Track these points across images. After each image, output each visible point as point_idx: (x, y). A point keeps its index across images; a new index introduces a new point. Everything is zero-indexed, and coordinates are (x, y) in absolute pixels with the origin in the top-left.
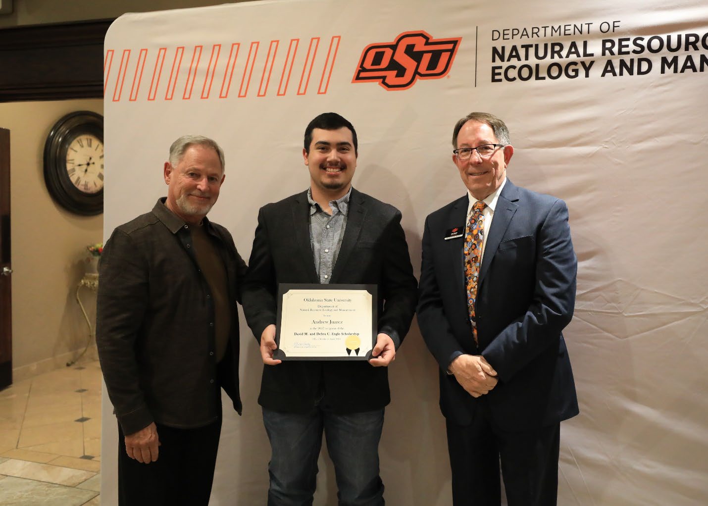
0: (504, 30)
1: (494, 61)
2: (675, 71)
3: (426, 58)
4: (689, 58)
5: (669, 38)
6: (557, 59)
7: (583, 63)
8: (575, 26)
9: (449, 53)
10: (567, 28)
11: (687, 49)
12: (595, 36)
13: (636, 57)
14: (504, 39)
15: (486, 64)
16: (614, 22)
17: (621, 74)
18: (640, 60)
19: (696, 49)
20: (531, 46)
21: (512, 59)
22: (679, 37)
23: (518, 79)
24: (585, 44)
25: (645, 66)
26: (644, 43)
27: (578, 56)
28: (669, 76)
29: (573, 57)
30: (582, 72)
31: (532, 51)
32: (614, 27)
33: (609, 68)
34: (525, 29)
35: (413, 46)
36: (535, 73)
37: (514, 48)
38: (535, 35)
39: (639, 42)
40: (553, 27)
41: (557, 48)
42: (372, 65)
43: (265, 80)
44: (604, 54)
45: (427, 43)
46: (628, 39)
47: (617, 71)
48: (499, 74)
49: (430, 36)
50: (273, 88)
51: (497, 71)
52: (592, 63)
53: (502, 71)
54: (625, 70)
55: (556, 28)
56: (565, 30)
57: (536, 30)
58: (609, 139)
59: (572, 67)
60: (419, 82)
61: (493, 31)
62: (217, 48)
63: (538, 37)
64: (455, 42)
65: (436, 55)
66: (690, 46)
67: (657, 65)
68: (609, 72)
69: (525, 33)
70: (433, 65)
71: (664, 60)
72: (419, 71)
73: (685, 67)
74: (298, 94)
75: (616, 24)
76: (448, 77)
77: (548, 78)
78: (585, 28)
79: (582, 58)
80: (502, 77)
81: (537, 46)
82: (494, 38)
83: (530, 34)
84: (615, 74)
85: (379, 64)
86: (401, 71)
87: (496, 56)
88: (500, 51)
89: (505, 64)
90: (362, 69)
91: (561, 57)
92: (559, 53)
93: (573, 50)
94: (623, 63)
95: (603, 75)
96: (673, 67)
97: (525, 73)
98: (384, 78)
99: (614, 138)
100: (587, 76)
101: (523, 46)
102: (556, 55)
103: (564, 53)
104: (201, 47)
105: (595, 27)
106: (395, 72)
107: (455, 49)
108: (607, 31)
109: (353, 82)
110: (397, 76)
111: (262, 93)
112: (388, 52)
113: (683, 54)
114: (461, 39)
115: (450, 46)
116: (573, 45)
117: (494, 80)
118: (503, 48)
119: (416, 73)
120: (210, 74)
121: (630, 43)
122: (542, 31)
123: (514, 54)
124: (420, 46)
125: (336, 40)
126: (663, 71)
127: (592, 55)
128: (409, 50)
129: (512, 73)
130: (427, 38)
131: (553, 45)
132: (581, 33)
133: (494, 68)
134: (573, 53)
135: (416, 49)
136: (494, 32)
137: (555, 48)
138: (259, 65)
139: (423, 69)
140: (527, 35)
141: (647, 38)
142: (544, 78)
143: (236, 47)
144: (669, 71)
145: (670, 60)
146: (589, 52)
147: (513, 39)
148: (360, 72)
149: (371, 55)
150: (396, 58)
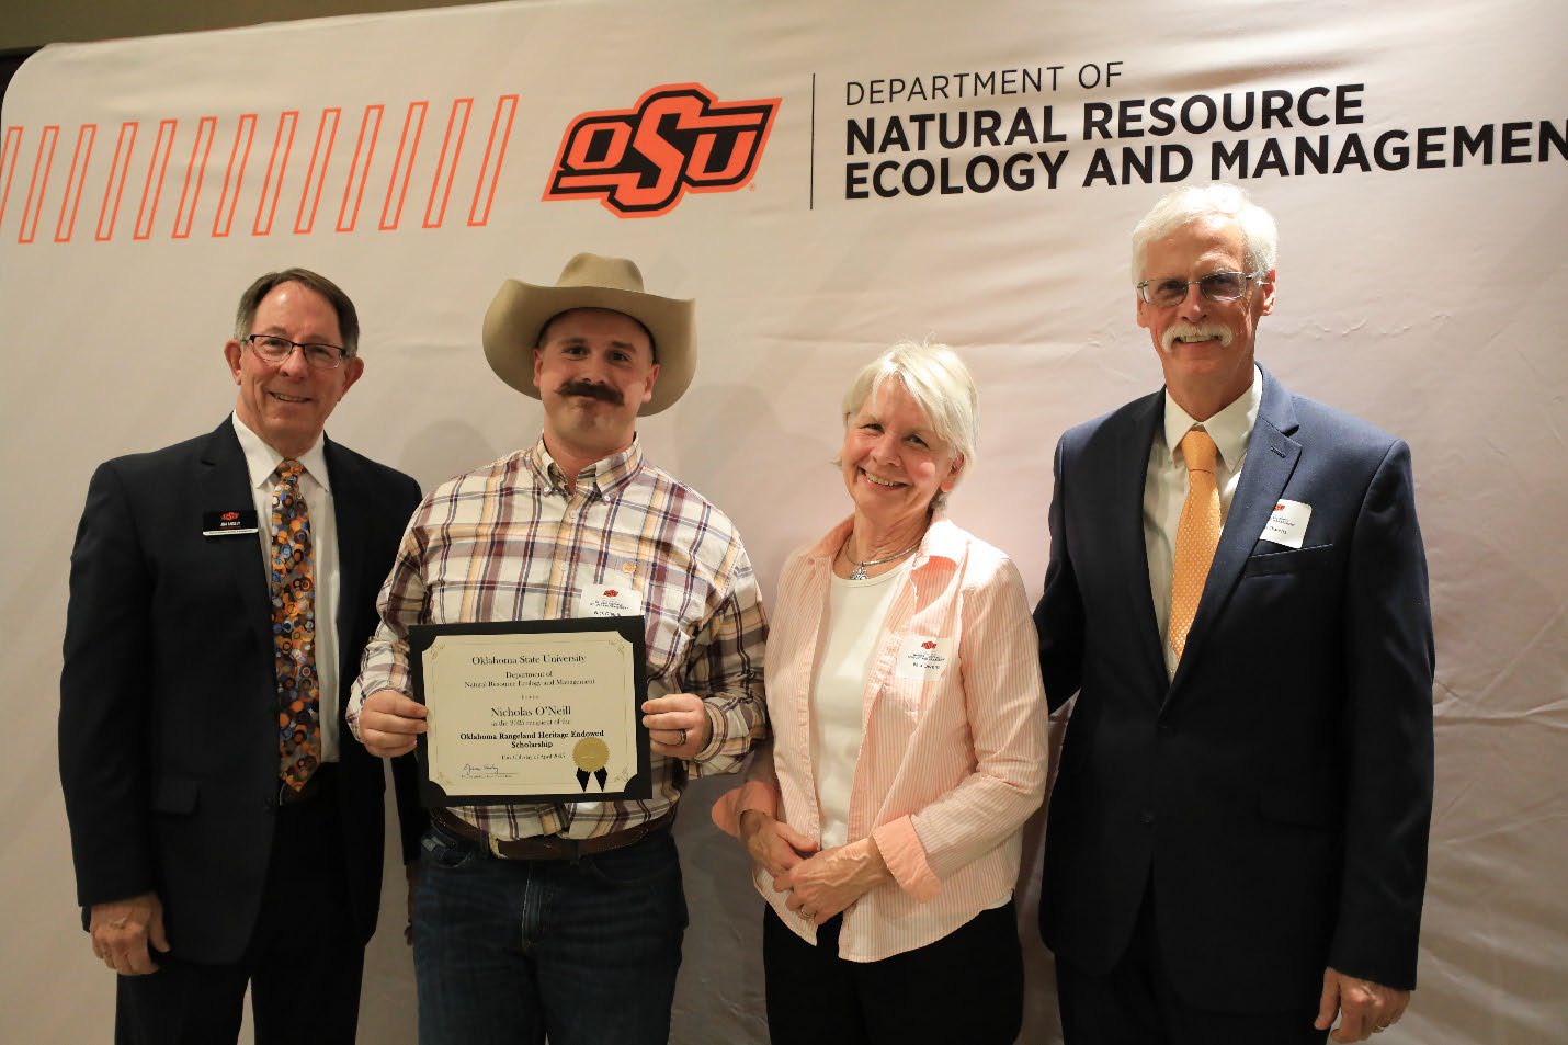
0: (872, 83)
1: (850, 150)
2: (1243, 174)
3: (705, 145)
4: (1272, 145)
5: (1228, 99)
6: (986, 147)
7: (1044, 157)
8: (1025, 72)
9: (754, 133)
10: (1008, 77)
11: (1266, 124)
12: (1068, 97)
13: (1158, 142)
14: (872, 102)
15: (835, 158)
16: (1109, 64)
17: (1126, 180)
18: (1166, 150)
19: (1286, 123)
20: (931, 117)
21: (890, 147)
22: (1250, 97)
23: (903, 191)
24: (1048, 112)
25: (1176, 163)
26: (1175, 111)
27: (1033, 139)
29: (1022, 143)
30: (1042, 176)
31: (933, 128)
32: (1109, 75)
33: (1099, 167)
34: (917, 79)
35: (675, 118)
36: (940, 178)
37: (895, 123)
38: (938, 93)
39: (1163, 108)
40: (977, 76)
41: (987, 123)
42: (588, 160)
43: (353, 195)
44: (1088, 136)
45: (706, 112)
46: (1140, 103)
47: (1118, 173)
48: (863, 180)
49: (711, 94)
50: (371, 211)
51: (858, 174)
52: (1063, 155)
53: (869, 174)
54: (1133, 171)
55: (985, 77)
56: (1004, 82)
57: (940, 83)
58: (1103, 325)
59: (1020, 165)
60: (689, 199)
61: (849, 84)
62: (248, 123)
63: (947, 97)
64: (766, 110)
65: (726, 139)
66: (1274, 120)
67: (1203, 160)
68: (1100, 175)
69: (918, 90)
70: (718, 160)
71: (1218, 148)
72: (689, 173)
73: (1263, 165)
74: (426, 225)
75: (1114, 69)
76: (752, 187)
77: (967, 190)
78: (1047, 77)
79: (1041, 146)
80: (869, 187)
81: (943, 117)
82: (852, 101)
83: (928, 91)
84: (1112, 181)
85: (602, 158)
86: (650, 175)
87: (856, 139)
88: (864, 129)
89: (876, 159)
90: (565, 169)
91: (995, 142)
92: (991, 133)
93: (1022, 127)
94: (1128, 155)
95: (1087, 183)
96: (1237, 164)
97: (919, 178)
98: (612, 189)
99: (1112, 324)
100: (1052, 184)
101: (913, 118)
102: (985, 138)
103: (1002, 133)
104: (214, 120)
105: (1068, 75)
107: (767, 126)
108: (1095, 84)
109: (545, 198)
110: (641, 185)
111: (346, 224)
112: (622, 132)
113: (1259, 136)
114: (779, 101)
115: (756, 119)
116: (1023, 115)
117: (851, 194)
118: (871, 122)
119: (683, 177)
120: (233, 181)
121: (1145, 111)
122: (955, 82)
123: (894, 135)
124: (690, 118)
125: (508, 104)
126: (1216, 175)
127: (1062, 138)
128: (668, 127)
129: (891, 179)
130: (705, 100)
131: (979, 115)
132: (1038, 88)
133: (851, 168)
134: (1022, 133)
135: (682, 125)
136: (851, 86)
137: (983, 123)
138: (341, 160)
139: (696, 170)
140: (922, 92)
141: (1181, 99)
142: (959, 190)
143: (289, 120)
144: (1229, 173)
145: (1230, 149)
146: (1055, 131)
147: (891, 101)
148: (559, 175)
149: (585, 137)
150: (638, 145)
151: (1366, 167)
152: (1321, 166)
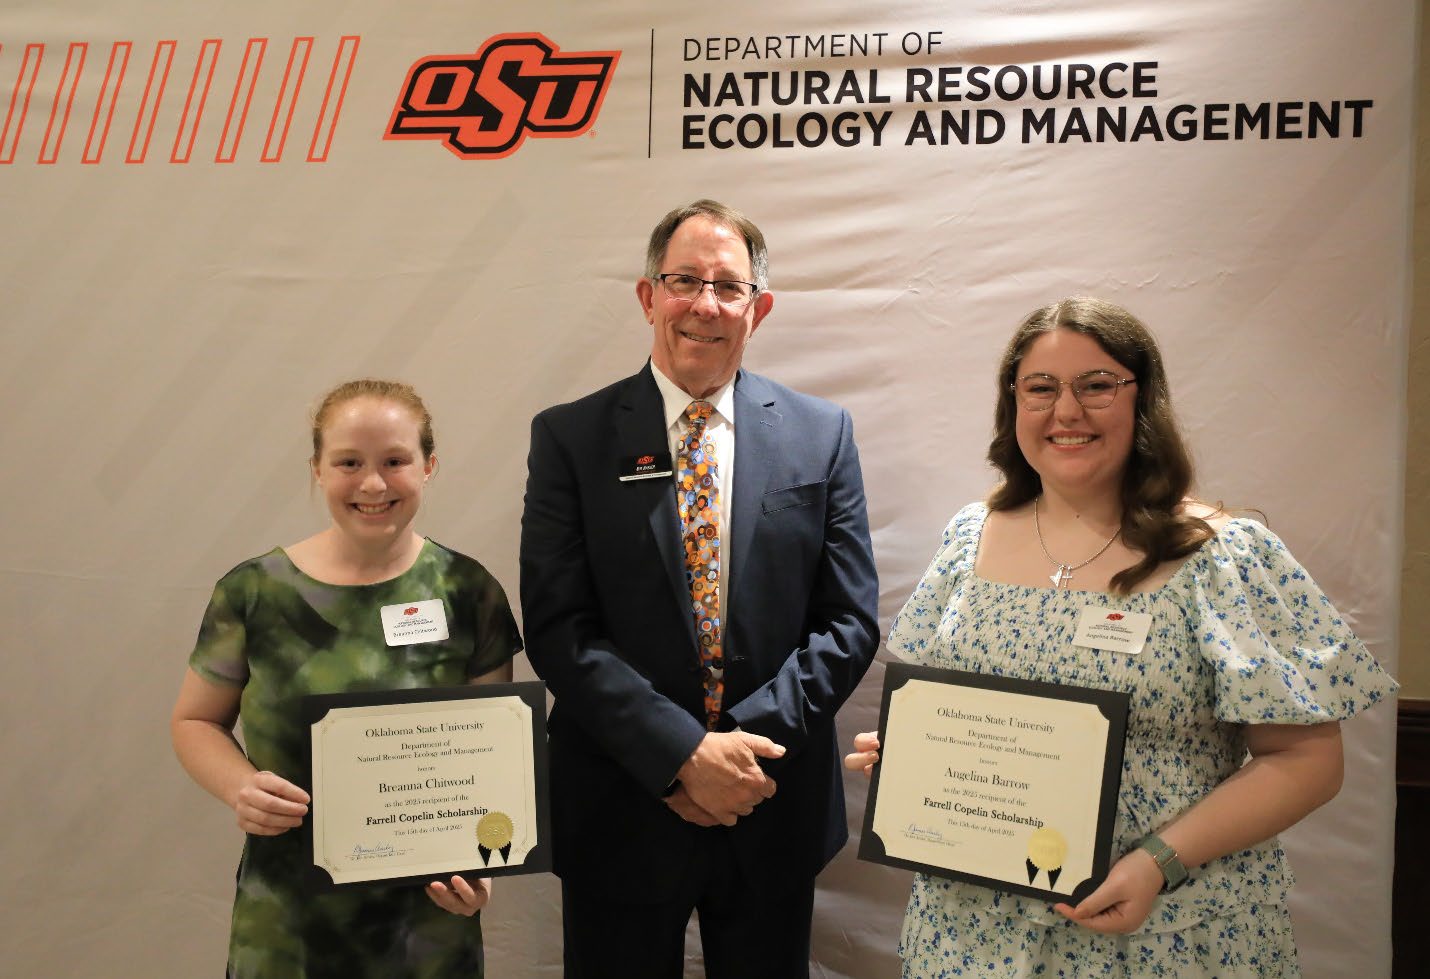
0: (709, 40)
1: (687, 103)
2: (1050, 139)
4: (1076, 114)
5: (1037, 72)
6: (816, 104)
7: (869, 116)
8: (853, 37)
9: (594, 84)
10: (837, 41)
11: (1071, 95)
12: (892, 62)
13: (973, 107)
14: (708, 59)
15: (672, 110)
16: (930, 33)
17: (945, 141)
18: (982, 114)
19: (1089, 94)
20: (764, 75)
21: (726, 102)
22: (1057, 70)
23: (737, 143)
24: (873, 75)
25: (990, 127)
26: (989, 79)
27: (860, 100)
28: (1038, 149)
29: (849, 102)
30: (867, 135)
31: (766, 86)
32: (930, 43)
33: (920, 128)
34: (752, 39)
35: (517, 65)
36: (771, 132)
37: (730, 79)
38: (771, 52)
39: (979, 76)
40: (808, 38)
41: (817, 83)
42: (430, 101)
43: (188, 128)
44: (910, 98)
45: (548, 60)
46: (958, 71)
47: (937, 134)
48: (699, 132)
49: (554, 45)
50: (205, 144)
51: (694, 125)
52: (887, 115)
53: (705, 126)
55: (815, 40)
56: (833, 46)
57: (773, 43)
58: (923, 273)
59: (848, 123)
60: (530, 143)
62: (78, 50)
63: (779, 57)
64: (606, 61)
65: (566, 89)
66: (1078, 90)
67: (1014, 125)
68: (921, 135)
69: (752, 49)
70: (559, 107)
71: (1028, 115)
72: (530, 118)
73: (1068, 131)
74: (262, 159)
75: (934, 38)
76: (593, 134)
77: (798, 145)
78: (873, 43)
79: (867, 105)
80: (705, 138)
81: (776, 76)
82: (689, 56)
83: (762, 50)
85: (444, 101)
86: (491, 118)
87: (693, 92)
88: (701, 83)
89: (712, 112)
90: (406, 110)
91: (824, 100)
92: (820, 92)
93: (849, 87)
94: (947, 119)
95: (909, 142)
96: (1045, 130)
97: (752, 131)
98: (455, 131)
99: (931, 273)
100: (877, 142)
101: (747, 76)
102: (814, 97)
103: (831, 93)
104: (42, 47)
105: (892, 42)
106: (478, 120)
107: (607, 76)
108: (916, 52)
109: (385, 137)
110: (483, 128)
111: (180, 155)
112: (464, 76)
113: (1065, 105)
114: (619, 53)
115: (597, 69)
116: (850, 76)
117: (687, 145)
118: (707, 77)
119: (524, 122)
120: (61, 109)
121: (962, 78)
122: (786, 45)
123: (729, 90)
124: (532, 66)
125: (349, 44)
126: (1026, 139)
127: (886, 99)
128: (510, 73)
129: (726, 131)
130: (546, 49)
131: (809, 75)
132: (865, 52)
133: (688, 120)
134: (849, 94)
135: (524, 72)
136: (688, 43)
137: (813, 81)
138: (177, 92)
139: (538, 116)
140: (756, 52)
141: (994, 70)
142: (790, 144)
143: (121, 49)
144: (1038, 138)
145: (1039, 116)
146: (880, 93)
147: (726, 58)
148: (401, 116)
149: (428, 79)
150: (479, 89)
151: (1159, 137)
152: (1120, 134)
